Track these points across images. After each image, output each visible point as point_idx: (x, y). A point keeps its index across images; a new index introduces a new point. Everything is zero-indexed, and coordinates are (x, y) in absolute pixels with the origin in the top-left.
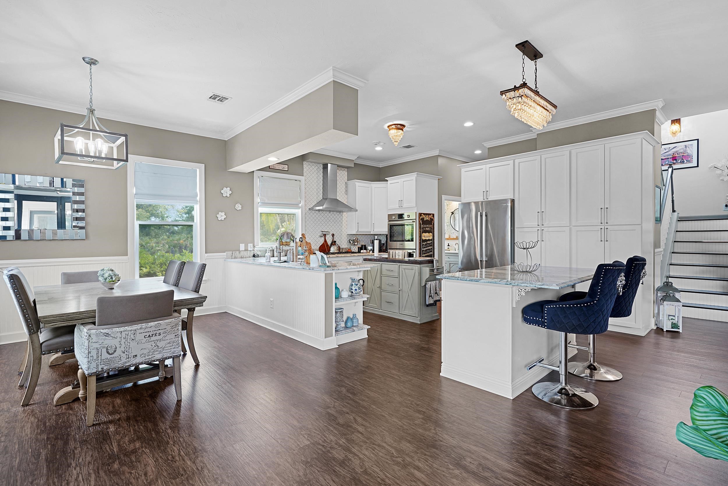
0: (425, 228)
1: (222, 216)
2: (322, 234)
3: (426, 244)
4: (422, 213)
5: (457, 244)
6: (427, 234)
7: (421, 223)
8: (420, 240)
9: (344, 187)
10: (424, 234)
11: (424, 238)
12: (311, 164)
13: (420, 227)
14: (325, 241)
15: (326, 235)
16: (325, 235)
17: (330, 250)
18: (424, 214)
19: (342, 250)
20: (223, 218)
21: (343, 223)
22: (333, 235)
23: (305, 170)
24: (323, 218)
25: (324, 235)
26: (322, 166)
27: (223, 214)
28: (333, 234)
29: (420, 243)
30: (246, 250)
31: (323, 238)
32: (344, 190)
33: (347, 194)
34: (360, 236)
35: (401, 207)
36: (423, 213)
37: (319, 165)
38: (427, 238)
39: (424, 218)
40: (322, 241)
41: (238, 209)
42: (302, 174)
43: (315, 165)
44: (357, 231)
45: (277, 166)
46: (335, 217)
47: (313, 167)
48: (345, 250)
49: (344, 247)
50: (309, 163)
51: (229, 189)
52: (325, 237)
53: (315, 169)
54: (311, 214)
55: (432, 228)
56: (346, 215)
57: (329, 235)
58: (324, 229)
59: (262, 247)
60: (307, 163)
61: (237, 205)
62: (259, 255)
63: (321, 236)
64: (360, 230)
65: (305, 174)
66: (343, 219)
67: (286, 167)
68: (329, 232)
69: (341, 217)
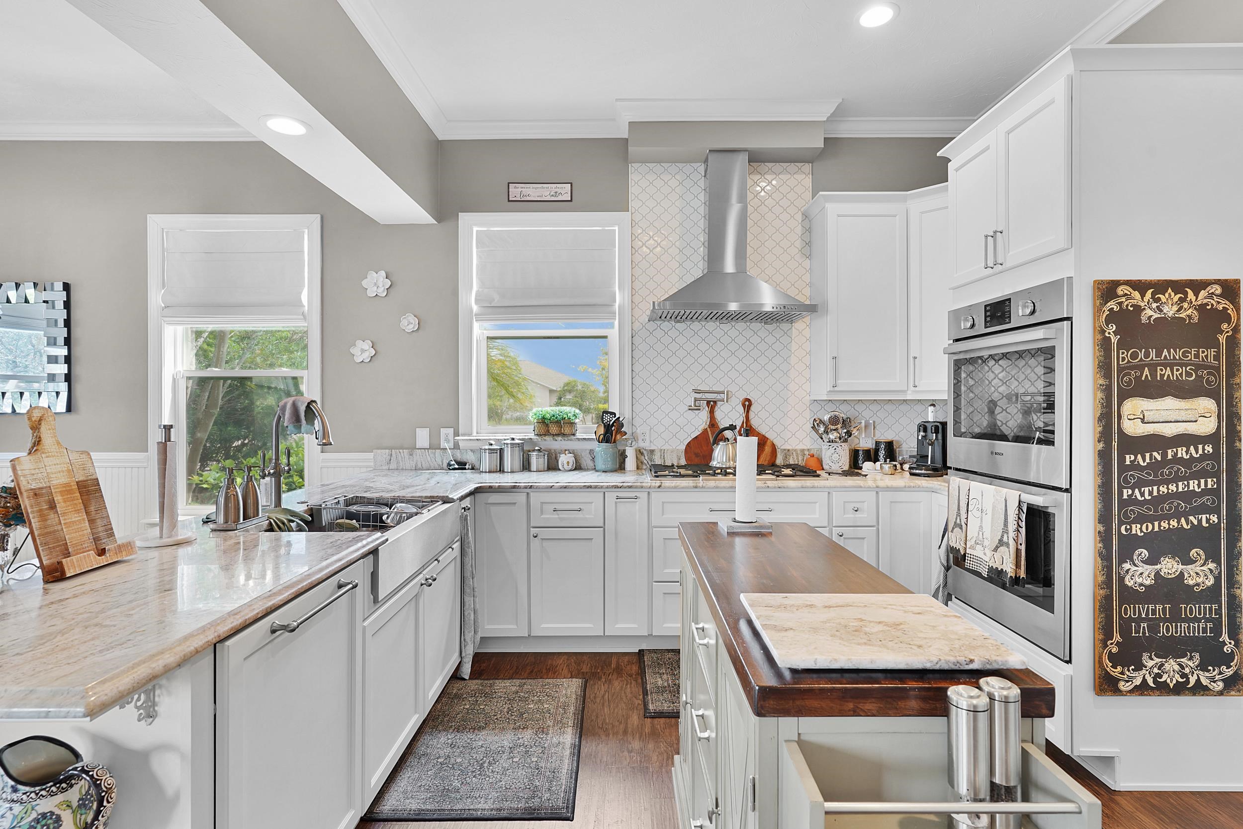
0: (1153, 367)
1: (363, 351)
2: (696, 400)
3: (1154, 466)
4: (1116, 284)
6: (1170, 403)
7: (1114, 340)
8: (1105, 436)
9: (799, 230)
10: (1133, 406)
11: (1133, 428)
12: (658, 168)
13: (1104, 367)
14: (713, 424)
15: (715, 402)
16: (712, 405)
17: (709, 456)
18: (1140, 286)
19: (786, 457)
20: (366, 357)
21: (793, 360)
22: (747, 405)
23: (633, 190)
24: (703, 346)
25: (708, 403)
26: (701, 165)
27: (367, 345)
28: (748, 400)
29: (1104, 456)
30: (434, 446)
31: (704, 415)
32: (799, 244)
33: (809, 257)
36: (1128, 283)
37: (688, 168)
38: (1169, 430)
39: (1138, 309)
40: (699, 422)
41: (409, 329)
42: (622, 205)
43: (673, 168)
44: (832, 389)
45: (533, 192)
46: (755, 340)
47: (666, 177)
48: (798, 459)
49: (796, 448)
50: (651, 165)
51: (383, 273)
52: (712, 412)
53: (674, 183)
54: (659, 333)
55: (1217, 369)
56: (807, 332)
57: (727, 401)
58: (710, 383)
59: (477, 439)
60: (643, 168)
61: (404, 318)
62: (465, 464)
63: (693, 407)
64: (844, 383)
65: (633, 204)
66: (794, 347)
67: (564, 192)
68: (727, 392)
69: (784, 340)
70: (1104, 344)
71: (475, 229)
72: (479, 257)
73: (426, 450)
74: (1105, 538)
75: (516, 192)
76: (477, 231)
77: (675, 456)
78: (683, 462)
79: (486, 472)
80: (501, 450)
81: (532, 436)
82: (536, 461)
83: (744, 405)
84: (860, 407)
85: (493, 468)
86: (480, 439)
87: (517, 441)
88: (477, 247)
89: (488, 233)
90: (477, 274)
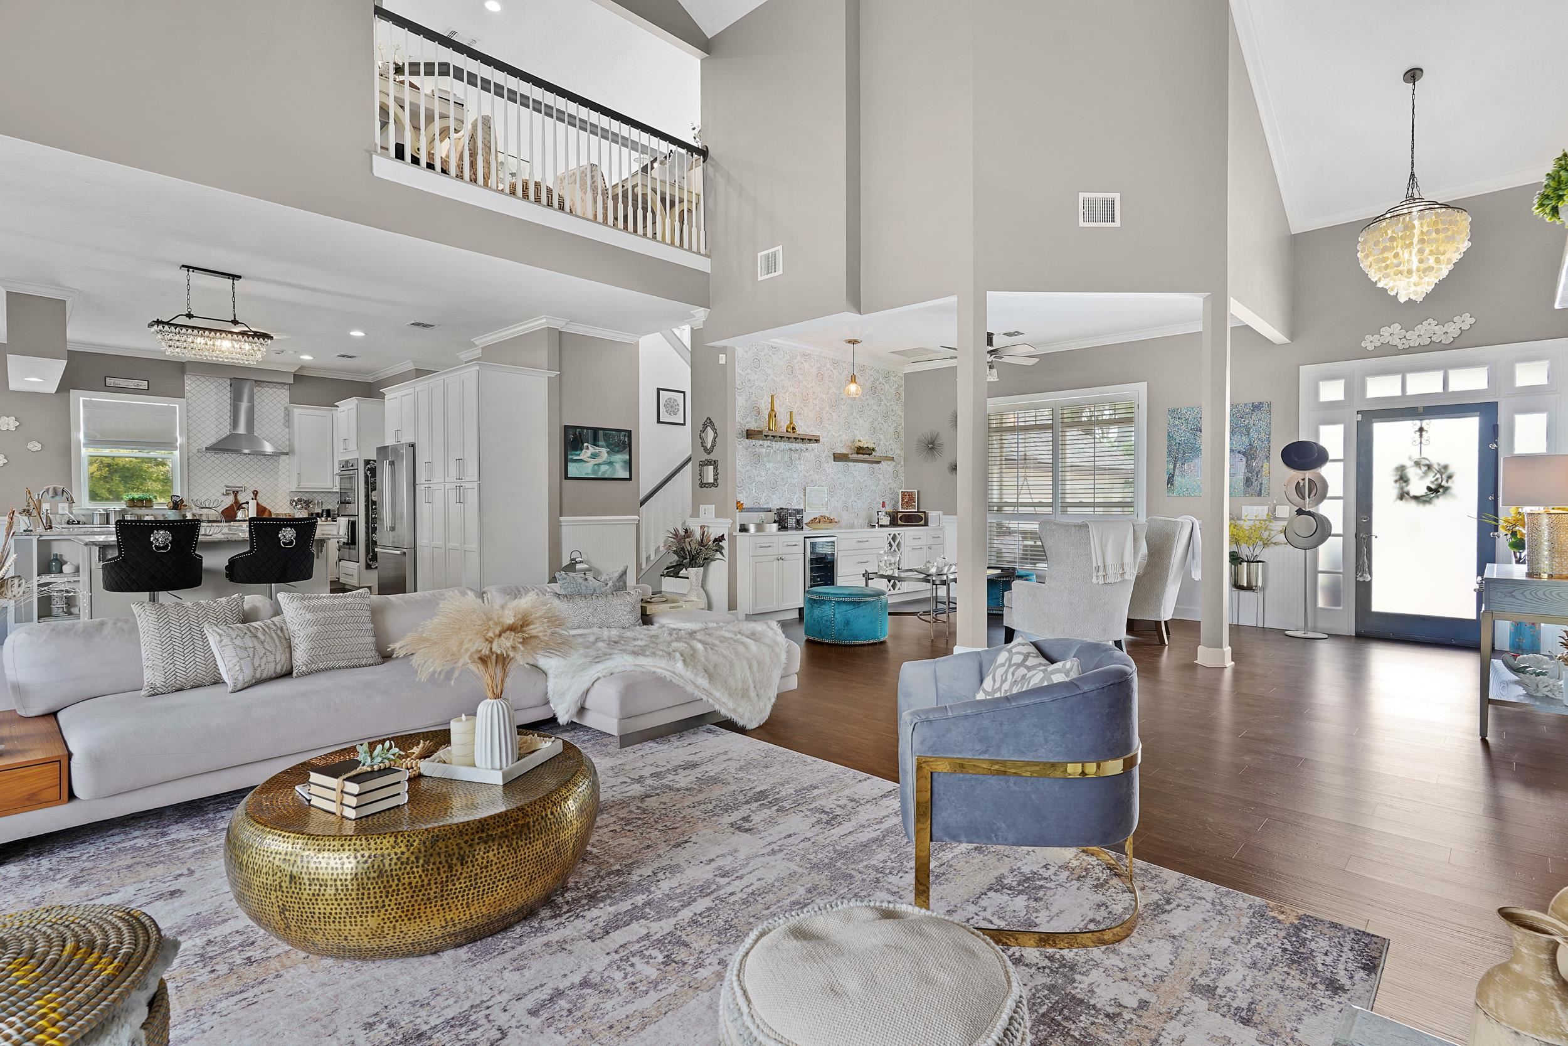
2: (228, 490)
7: (369, 475)
8: (367, 501)
9: (282, 414)
12: (202, 379)
13: (366, 482)
14: (236, 501)
15: (238, 491)
16: (236, 493)
17: (236, 515)
18: (374, 461)
21: (280, 473)
22: (256, 493)
23: (188, 388)
25: (233, 492)
26: (228, 382)
28: (257, 490)
29: (367, 506)
30: (53, 513)
31: (230, 497)
32: (283, 421)
33: (288, 427)
35: (346, 449)
36: (371, 460)
37: (220, 381)
40: (229, 501)
42: (182, 395)
43: (214, 381)
44: (299, 486)
45: (122, 383)
46: (259, 463)
47: (207, 383)
49: (282, 513)
50: (198, 377)
51: (14, 418)
52: (236, 496)
53: (212, 387)
54: (204, 458)
56: (287, 461)
57: (244, 491)
58: (236, 482)
59: (87, 509)
60: (193, 378)
61: (30, 444)
63: (226, 494)
64: (303, 485)
65: (187, 395)
66: (280, 467)
67: (144, 385)
68: (245, 487)
69: (276, 464)
70: (366, 476)
71: (81, 399)
72: (85, 414)
74: (367, 528)
75: (110, 381)
76: (83, 400)
80: (108, 514)
81: (125, 507)
83: (254, 493)
84: (314, 495)
86: (89, 509)
88: (84, 408)
89: (90, 401)
90: (84, 422)
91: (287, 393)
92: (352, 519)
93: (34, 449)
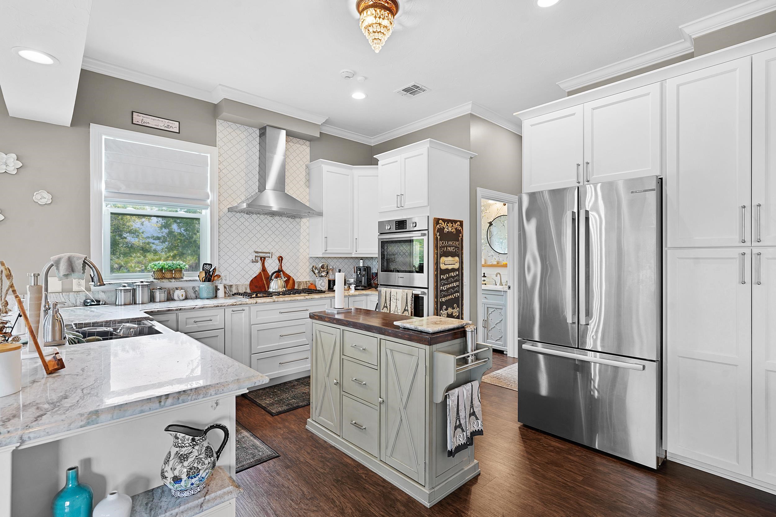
0: (447, 247)
2: (256, 256)
3: (447, 279)
4: (439, 219)
5: (498, 275)
6: (450, 258)
7: (439, 237)
8: (436, 270)
9: (304, 173)
10: (443, 259)
11: (443, 267)
12: (233, 125)
13: (436, 246)
14: (264, 269)
15: (265, 258)
16: (263, 259)
18: (444, 221)
19: (299, 286)
21: (302, 237)
22: (281, 259)
23: (219, 135)
24: (258, 228)
25: (261, 258)
26: (258, 132)
28: (281, 257)
29: (436, 276)
30: (68, 290)
31: (259, 265)
32: (304, 180)
33: (309, 187)
34: (335, 260)
35: (400, 207)
36: (441, 219)
37: (251, 130)
38: (450, 267)
39: (444, 228)
40: (257, 269)
41: (41, 202)
42: (212, 143)
43: (242, 128)
44: (325, 252)
45: (152, 122)
46: (284, 226)
47: (238, 132)
48: (304, 286)
49: (303, 281)
50: (230, 123)
51: (14, 156)
52: (263, 263)
53: (242, 136)
54: (234, 219)
55: (459, 248)
56: (307, 224)
57: (272, 258)
58: (262, 248)
59: (109, 284)
60: (225, 124)
61: (37, 194)
62: (99, 301)
63: (254, 261)
64: (330, 250)
65: (219, 143)
66: (302, 230)
67: (175, 127)
68: (272, 253)
69: (297, 227)
70: (436, 239)
71: (104, 137)
72: (107, 157)
73: (61, 294)
74: (436, 303)
75: (137, 118)
76: (105, 139)
77: (244, 288)
78: (249, 291)
79: (121, 305)
80: (134, 290)
81: (152, 279)
82: (158, 295)
83: (279, 260)
84: (329, 261)
85: (127, 302)
86: (112, 283)
87: (145, 283)
88: (106, 150)
89: (114, 142)
90: (105, 169)
91: (308, 150)
92: (417, 292)
93: (43, 201)
